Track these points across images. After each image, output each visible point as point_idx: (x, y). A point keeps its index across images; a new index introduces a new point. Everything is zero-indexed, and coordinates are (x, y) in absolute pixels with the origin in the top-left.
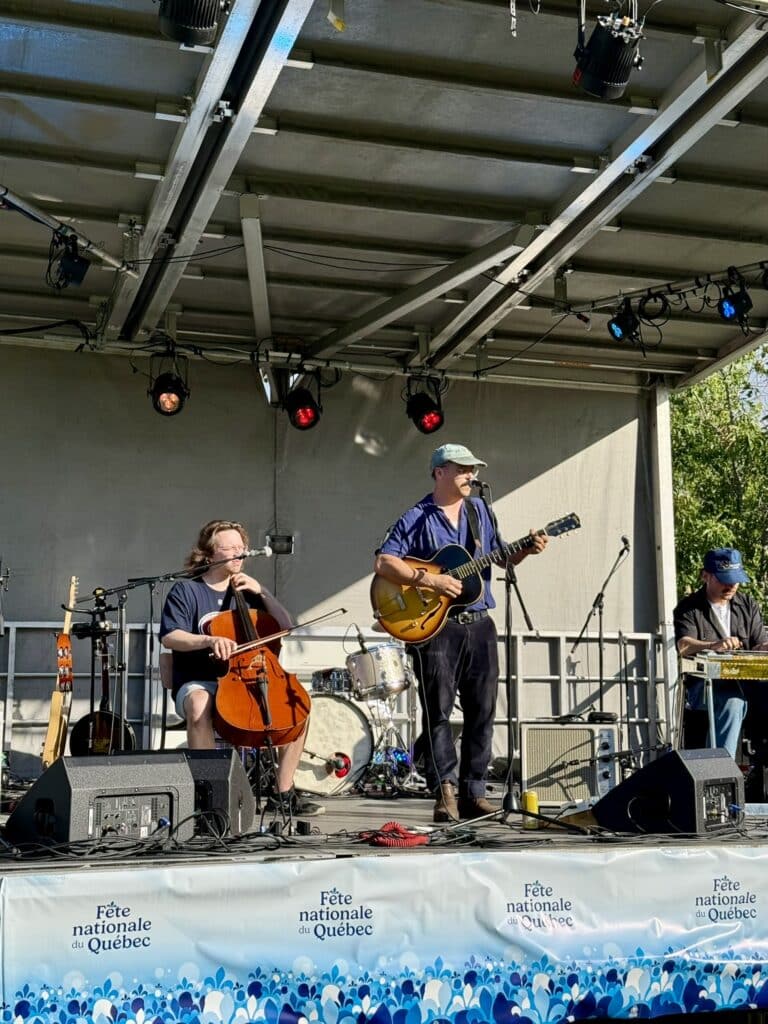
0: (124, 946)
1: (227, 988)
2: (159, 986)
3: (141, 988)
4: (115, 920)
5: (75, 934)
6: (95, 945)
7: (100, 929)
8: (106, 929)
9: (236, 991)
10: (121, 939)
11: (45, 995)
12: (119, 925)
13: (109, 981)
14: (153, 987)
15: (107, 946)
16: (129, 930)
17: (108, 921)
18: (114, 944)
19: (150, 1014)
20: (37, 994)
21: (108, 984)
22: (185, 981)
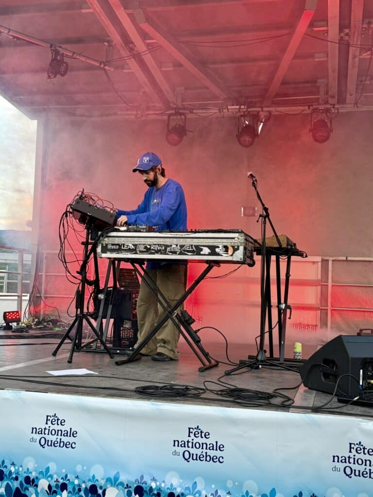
0: (60, 446)
1: (120, 487)
2: (77, 477)
3: (66, 476)
4: (56, 427)
5: (32, 433)
6: (43, 442)
7: (47, 431)
8: (50, 432)
9: (126, 490)
10: (59, 440)
11: (13, 469)
12: (58, 431)
13: (49, 467)
14: (73, 477)
15: (49, 444)
16: (64, 435)
17: (52, 427)
18: (54, 444)
19: (70, 494)
20: (8, 467)
21: (48, 469)
22: (94, 477)
